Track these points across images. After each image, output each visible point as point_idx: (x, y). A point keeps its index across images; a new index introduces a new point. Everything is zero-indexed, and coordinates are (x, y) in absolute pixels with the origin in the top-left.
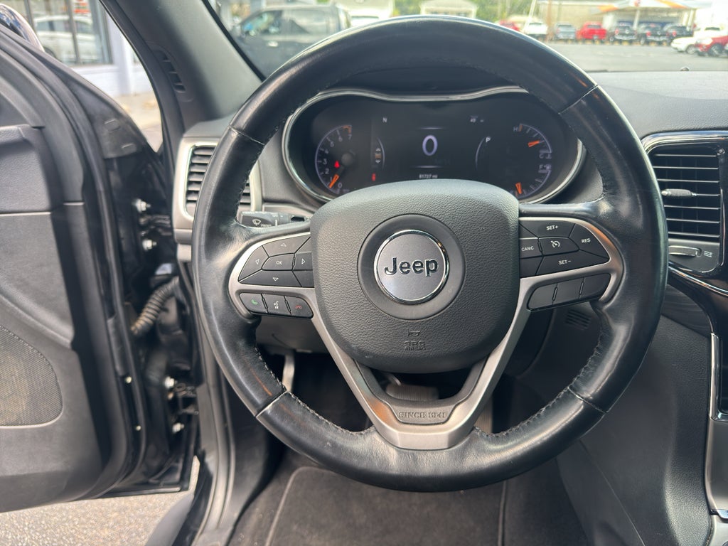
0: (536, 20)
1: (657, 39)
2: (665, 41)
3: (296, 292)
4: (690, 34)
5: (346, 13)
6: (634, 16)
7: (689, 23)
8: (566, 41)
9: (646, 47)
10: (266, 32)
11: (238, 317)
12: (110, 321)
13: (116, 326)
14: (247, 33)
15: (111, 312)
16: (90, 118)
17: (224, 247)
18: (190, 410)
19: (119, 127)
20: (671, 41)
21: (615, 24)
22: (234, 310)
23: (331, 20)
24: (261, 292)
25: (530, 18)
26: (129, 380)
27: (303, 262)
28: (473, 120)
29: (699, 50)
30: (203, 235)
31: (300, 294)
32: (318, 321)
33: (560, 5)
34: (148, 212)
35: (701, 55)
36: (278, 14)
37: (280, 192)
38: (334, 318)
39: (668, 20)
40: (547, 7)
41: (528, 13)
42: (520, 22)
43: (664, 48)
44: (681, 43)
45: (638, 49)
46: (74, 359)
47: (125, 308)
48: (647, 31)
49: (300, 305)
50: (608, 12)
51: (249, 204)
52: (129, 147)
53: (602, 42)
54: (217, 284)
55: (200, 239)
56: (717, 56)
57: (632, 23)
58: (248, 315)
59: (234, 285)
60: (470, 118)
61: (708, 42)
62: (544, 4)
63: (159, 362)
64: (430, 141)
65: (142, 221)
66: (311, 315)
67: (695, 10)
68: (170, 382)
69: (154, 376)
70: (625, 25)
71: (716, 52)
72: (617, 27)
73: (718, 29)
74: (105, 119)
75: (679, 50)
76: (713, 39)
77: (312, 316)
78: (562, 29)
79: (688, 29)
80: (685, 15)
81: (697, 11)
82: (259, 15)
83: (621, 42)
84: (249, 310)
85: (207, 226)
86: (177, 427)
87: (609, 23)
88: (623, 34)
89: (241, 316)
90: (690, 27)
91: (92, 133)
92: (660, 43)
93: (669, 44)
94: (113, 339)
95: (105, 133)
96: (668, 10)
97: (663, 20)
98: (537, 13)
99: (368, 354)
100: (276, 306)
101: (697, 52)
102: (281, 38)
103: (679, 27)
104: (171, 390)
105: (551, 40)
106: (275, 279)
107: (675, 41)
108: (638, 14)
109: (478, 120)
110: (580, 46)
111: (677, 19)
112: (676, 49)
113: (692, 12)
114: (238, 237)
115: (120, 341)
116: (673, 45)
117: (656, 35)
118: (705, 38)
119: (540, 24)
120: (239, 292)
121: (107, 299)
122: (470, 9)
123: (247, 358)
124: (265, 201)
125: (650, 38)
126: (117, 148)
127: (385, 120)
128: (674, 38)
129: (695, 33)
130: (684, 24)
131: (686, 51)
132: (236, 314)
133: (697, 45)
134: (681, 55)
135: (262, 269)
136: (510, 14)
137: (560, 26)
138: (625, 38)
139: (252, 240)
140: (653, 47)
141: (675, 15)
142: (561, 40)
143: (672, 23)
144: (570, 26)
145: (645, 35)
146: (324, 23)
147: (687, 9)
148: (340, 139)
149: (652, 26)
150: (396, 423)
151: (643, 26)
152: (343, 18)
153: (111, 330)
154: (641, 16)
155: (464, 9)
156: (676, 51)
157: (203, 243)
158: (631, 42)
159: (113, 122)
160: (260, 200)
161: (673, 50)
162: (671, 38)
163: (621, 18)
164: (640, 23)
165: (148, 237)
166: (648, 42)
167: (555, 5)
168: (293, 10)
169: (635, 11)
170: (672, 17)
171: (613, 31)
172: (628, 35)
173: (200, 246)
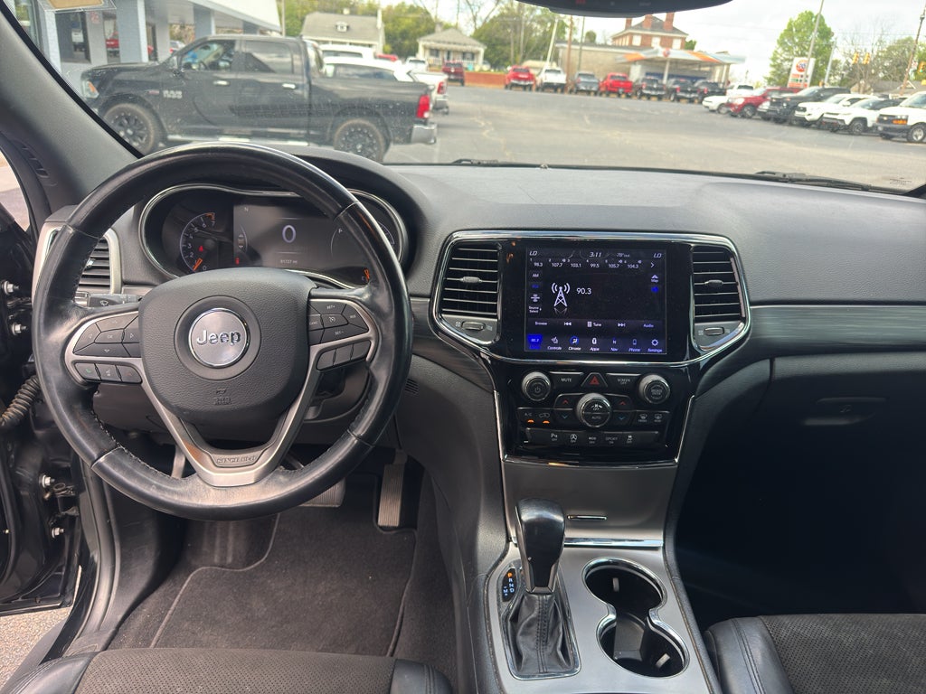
0: (554, 66)
1: (688, 96)
2: (697, 98)
3: (126, 361)
4: (723, 93)
5: (316, 49)
6: (664, 68)
7: (723, 80)
8: (588, 92)
9: (676, 104)
10: (214, 66)
11: (74, 383)
14: (188, 66)
17: (62, 324)
18: (72, 512)
20: (702, 100)
21: (643, 76)
22: (70, 378)
23: (296, 56)
24: (94, 362)
25: (547, 65)
27: (132, 336)
29: (732, 110)
30: (42, 314)
31: (129, 363)
32: (146, 385)
33: (581, 49)
35: (733, 115)
36: (228, 45)
38: (155, 381)
39: (699, 75)
40: (566, 51)
41: (545, 59)
42: (536, 68)
43: (694, 107)
44: (714, 101)
45: (668, 106)
48: (677, 86)
49: (130, 372)
50: (634, 62)
51: (108, 286)
53: (628, 97)
54: (55, 355)
55: (39, 318)
56: (750, 118)
57: (661, 76)
58: (84, 382)
59: (70, 355)
61: (740, 102)
62: (563, 47)
65: (9, 303)
66: (139, 381)
67: (729, 65)
68: (46, 481)
69: (25, 474)
70: (652, 78)
71: (749, 113)
72: (644, 80)
73: (751, 88)
75: (711, 108)
76: (746, 99)
77: (142, 382)
78: (582, 79)
79: (721, 86)
80: (718, 71)
81: (731, 66)
82: (205, 44)
83: (649, 97)
84: (83, 378)
86: (56, 532)
87: (636, 74)
88: (651, 89)
89: (77, 384)
90: (724, 84)
92: (691, 101)
93: (700, 103)
96: (699, 64)
97: (695, 75)
98: (555, 58)
99: (185, 410)
100: (108, 373)
101: (729, 112)
102: (232, 76)
103: (711, 83)
104: (48, 489)
105: (571, 91)
106: (107, 351)
107: (706, 99)
108: (668, 66)
110: (603, 99)
111: (711, 73)
112: (707, 107)
113: (725, 67)
114: (74, 316)
116: (704, 103)
117: (686, 92)
118: (737, 96)
119: (559, 72)
120: (75, 363)
122: (476, 48)
123: (82, 419)
124: (125, 283)
125: (680, 94)
128: (706, 96)
129: (728, 91)
130: (716, 80)
131: (717, 111)
132: (72, 381)
133: (729, 105)
134: (714, 115)
135: (95, 342)
136: (524, 58)
137: (580, 75)
138: (653, 93)
139: (86, 318)
140: (683, 104)
141: (707, 69)
142: (582, 91)
143: (704, 78)
144: (592, 76)
145: (675, 91)
146: (288, 60)
147: (721, 64)
149: (683, 80)
150: (215, 468)
151: (673, 80)
152: (312, 54)
154: (670, 68)
155: (469, 48)
156: (707, 109)
158: (660, 98)
160: (120, 282)
161: (704, 109)
162: (703, 95)
163: (649, 70)
164: (670, 76)
166: (678, 99)
167: (576, 50)
168: (248, 42)
169: (664, 62)
170: (705, 72)
171: (640, 83)
172: (657, 90)
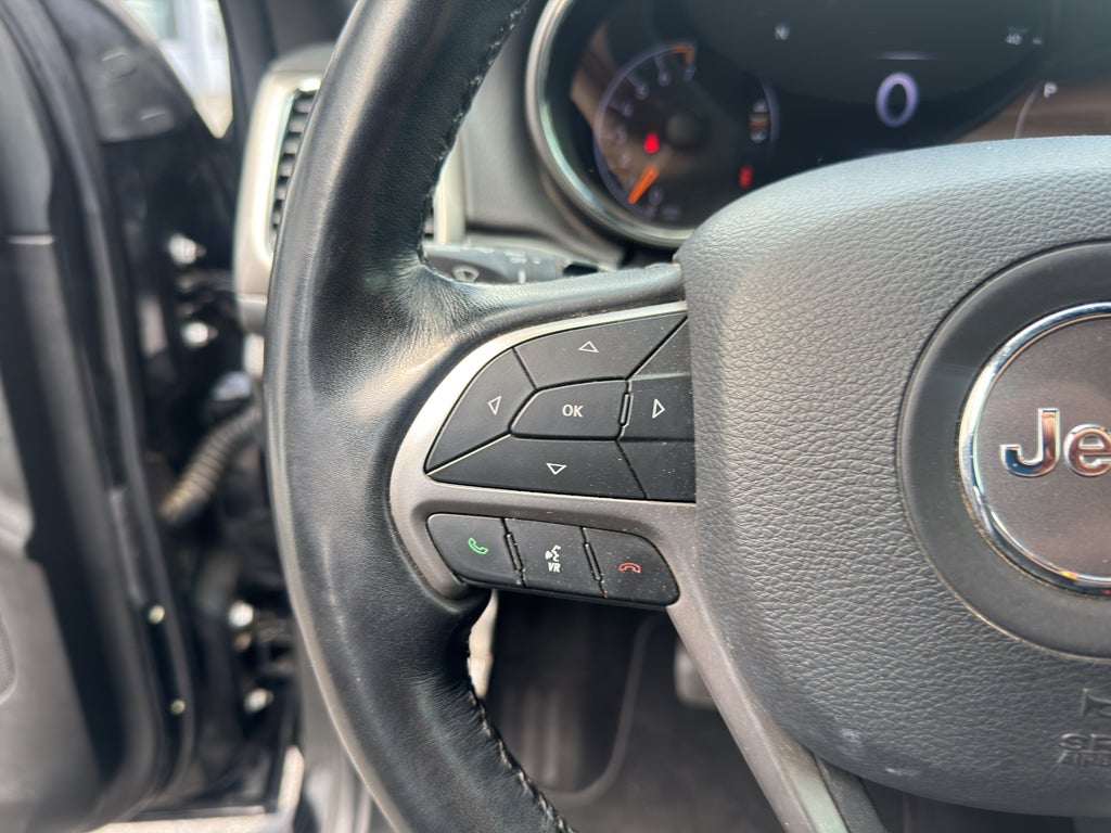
3: (624, 513)
11: (418, 595)
12: (116, 498)
13: (130, 506)
15: (118, 477)
16: (69, 46)
17: (380, 348)
18: (283, 667)
19: (134, 71)
22: (405, 573)
24: (501, 513)
26: (158, 614)
27: (658, 409)
28: (1014, 39)
30: (306, 305)
31: (638, 524)
32: (693, 616)
34: (199, 264)
37: (511, 206)
46: (34, 577)
47: (149, 468)
49: (636, 559)
52: (155, 118)
55: (296, 318)
58: (453, 587)
59: (410, 484)
60: (1006, 35)
63: (220, 574)
64: (898, 91)
65: (186, 284)
66: (668, 595)
68: (242, 615)
69: (209, 601)
74: (102, 49)
77: (675, 600)
84: (456, 574)
85: (321, 270)
86: (258, 699)
89: (428, 594)
91: (71, 79)
94: (123, 534)
95: (102, 80)
100: (553, 561)
104: (248, 629)
106: (555, 469)
109: (1026, 39)
114: (426, 316)
115: (138, 537)
120: (425, 511)
121: (109, 449)
124: (474, 228)
126: (130, 117)
127: (782, 33)
132: (414, 587)
135: (509, 431)
139: (475, 328)
148: (664, 78)
153: (118, 514)
157: (305, 329)
159: (120, 56)
160: (459, 226)
165: (200, 317)
173: (293, 344)
